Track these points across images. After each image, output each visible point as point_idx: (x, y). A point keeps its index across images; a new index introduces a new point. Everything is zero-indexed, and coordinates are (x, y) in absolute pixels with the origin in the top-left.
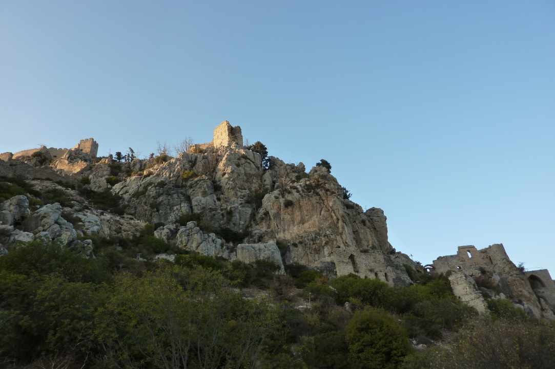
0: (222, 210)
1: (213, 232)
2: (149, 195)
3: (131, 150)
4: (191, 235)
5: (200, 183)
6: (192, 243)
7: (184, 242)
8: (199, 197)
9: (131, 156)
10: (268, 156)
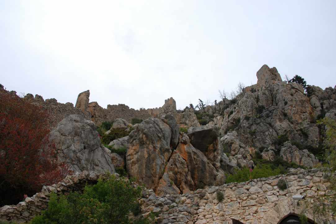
0: (297, 131)
1: (305, 149)
2: (244, 127)
3: (200, 100)
4: (293, 152)
5: (274, 112)
6: (296, 159)
7: (289, 158)
8: (278, 123)
9: (201, 105)
10: (307, 85)
